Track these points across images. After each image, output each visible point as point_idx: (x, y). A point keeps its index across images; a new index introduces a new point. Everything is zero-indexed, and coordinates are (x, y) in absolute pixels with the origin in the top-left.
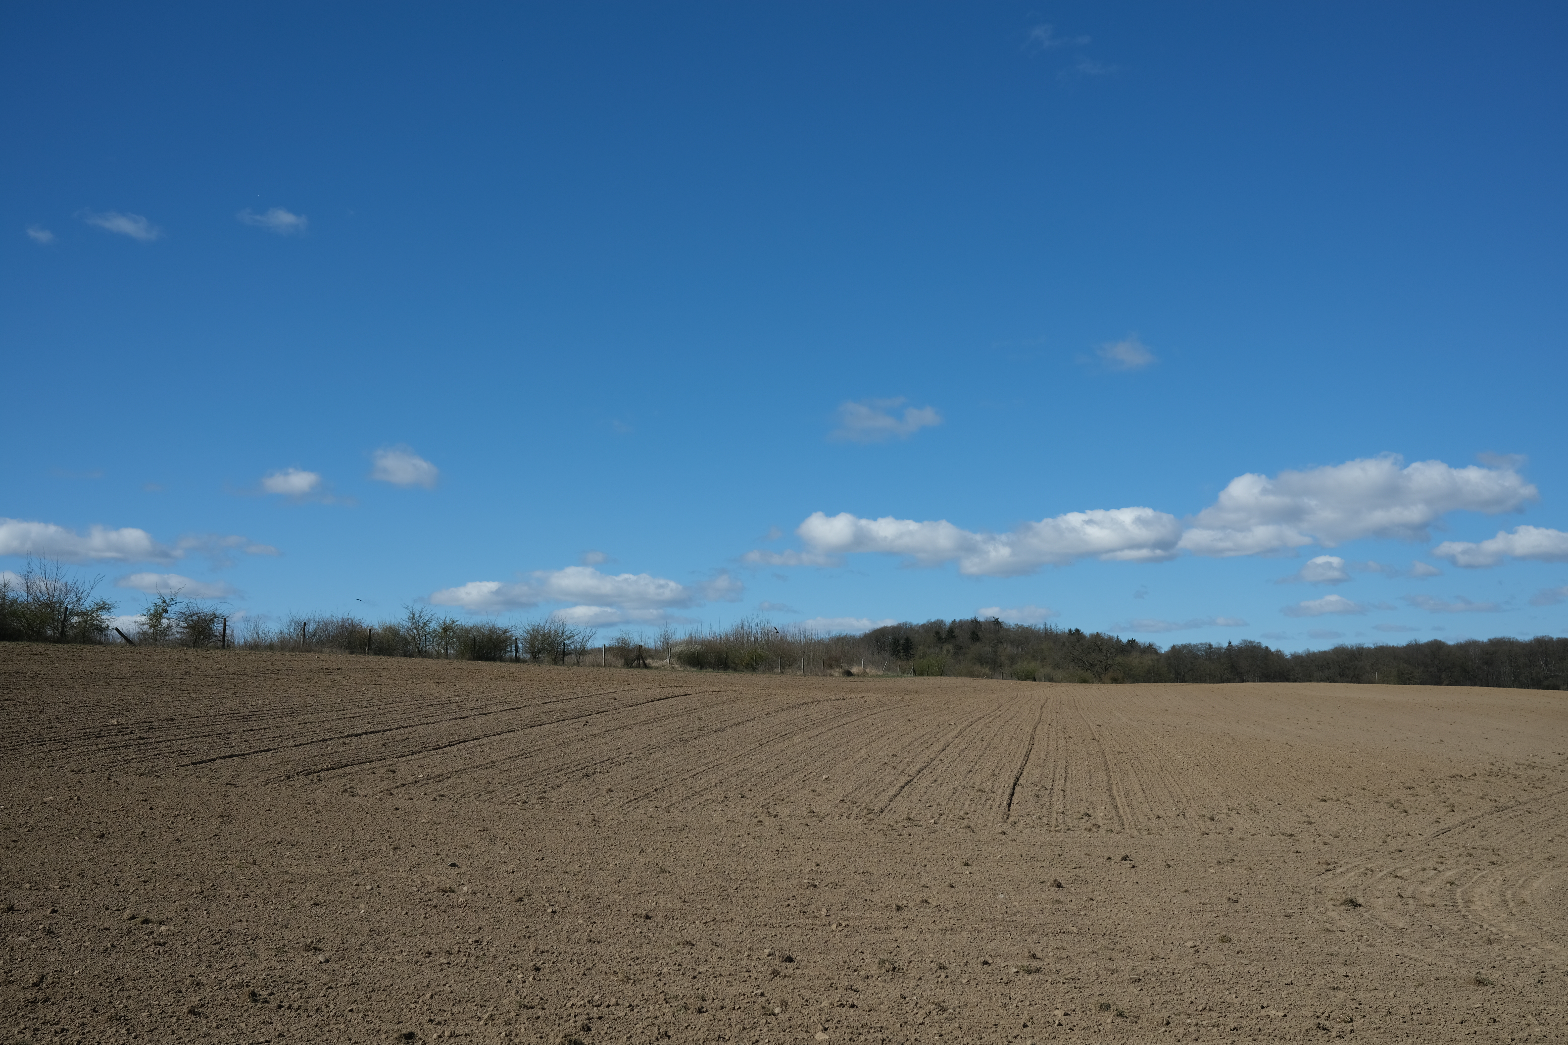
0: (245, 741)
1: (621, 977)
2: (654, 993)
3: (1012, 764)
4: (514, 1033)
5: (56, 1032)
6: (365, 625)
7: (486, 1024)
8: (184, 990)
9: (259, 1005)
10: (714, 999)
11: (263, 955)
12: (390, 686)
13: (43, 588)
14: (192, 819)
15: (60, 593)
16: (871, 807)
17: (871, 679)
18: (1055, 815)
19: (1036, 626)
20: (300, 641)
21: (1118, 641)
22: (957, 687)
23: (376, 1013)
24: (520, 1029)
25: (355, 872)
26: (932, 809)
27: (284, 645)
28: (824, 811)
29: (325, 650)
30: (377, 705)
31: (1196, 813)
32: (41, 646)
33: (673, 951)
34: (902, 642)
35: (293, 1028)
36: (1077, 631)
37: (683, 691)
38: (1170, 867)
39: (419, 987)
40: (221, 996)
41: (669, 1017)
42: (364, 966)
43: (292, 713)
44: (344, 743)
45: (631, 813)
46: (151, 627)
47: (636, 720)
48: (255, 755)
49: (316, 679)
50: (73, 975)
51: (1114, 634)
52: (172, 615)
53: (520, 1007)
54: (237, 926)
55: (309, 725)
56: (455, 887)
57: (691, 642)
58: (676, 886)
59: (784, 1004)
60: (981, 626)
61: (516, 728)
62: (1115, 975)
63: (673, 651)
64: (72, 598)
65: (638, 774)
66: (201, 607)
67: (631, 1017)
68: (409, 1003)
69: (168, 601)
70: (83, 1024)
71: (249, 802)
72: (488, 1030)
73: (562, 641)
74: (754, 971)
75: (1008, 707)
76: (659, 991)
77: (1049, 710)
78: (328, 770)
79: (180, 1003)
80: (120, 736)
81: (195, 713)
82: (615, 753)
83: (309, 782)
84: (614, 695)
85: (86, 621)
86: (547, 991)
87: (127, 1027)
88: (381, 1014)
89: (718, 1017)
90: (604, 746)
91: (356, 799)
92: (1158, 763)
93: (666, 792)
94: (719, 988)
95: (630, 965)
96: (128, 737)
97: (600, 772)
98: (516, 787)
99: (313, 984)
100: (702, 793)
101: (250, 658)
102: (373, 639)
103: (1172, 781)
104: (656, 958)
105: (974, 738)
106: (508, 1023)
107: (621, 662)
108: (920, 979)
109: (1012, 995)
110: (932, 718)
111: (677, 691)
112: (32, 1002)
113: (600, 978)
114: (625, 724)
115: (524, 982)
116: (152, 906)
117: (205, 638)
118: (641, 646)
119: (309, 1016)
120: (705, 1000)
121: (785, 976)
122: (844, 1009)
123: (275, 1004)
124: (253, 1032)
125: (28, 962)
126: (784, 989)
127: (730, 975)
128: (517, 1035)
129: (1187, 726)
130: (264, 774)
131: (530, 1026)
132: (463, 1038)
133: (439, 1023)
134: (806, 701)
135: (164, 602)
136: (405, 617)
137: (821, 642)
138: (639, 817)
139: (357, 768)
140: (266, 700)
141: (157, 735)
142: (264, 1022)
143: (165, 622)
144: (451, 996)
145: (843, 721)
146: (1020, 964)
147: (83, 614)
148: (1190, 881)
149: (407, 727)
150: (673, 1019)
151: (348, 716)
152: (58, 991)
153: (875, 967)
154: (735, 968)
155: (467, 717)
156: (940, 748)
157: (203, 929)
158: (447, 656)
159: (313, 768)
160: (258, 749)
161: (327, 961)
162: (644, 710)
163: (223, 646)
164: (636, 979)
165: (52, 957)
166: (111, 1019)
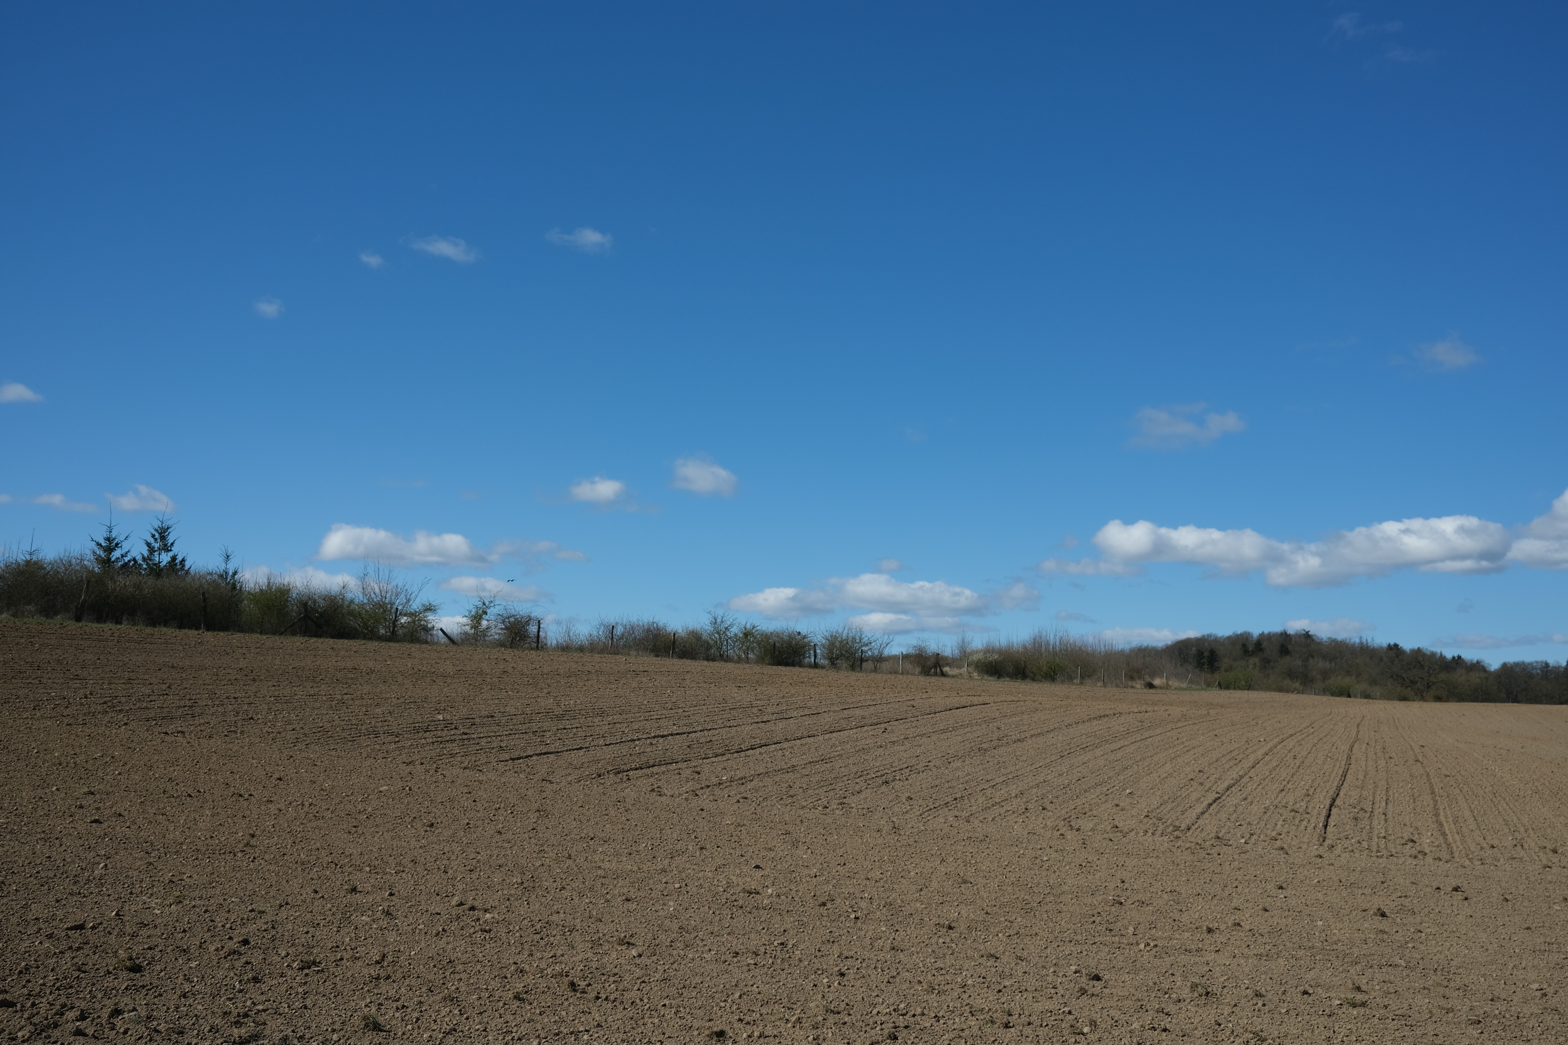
0: (559, 739)
1: (925, 987)
2: (959, 1005)
3: (1328, 784)
4: (821, 1038)
5: (397, 1008)
6: (669, 629)
7: (794, 1027)
8: (509, 976)
9: (578, 995)
10: (1020, 1015)
11: (580, 947)
12: (694, 689)
13: (377, 591)
14: (512, 813)
15: (392, 595)
16: (1177, 824)
17: (1174, 692)
18: (1376, 840)
19: (1350, 639)
20: (608, 644)
21: (1442, 658)
22: (1265, 702)
23: (688, 1010)
24: (827, 1034)
25: (664, 871)
26: (1243, 828)
27: (592, 648)
28: (1128, 827)
29: (631, 652)
30: (682, 707)
31: (1536, 844)
32: (373, 645)
33: (977, 963)
34: (1206, 654)
35: (610, 1019)
36: (1396, 645)
37: (981, 699)
38: (1507, 900)
39: (727, 986)
40: (543, 984)
41: (975, 1030)
42: (674, 962)
43: (602, 713)
44: (651, 744)
45: (931, 822)
46: (472, 628)
47: (935, 728)
48: (569, 752)
49: (624, 681)
50: (410, 955)
51: (1437, 650)
52: (491, 617)
53: (827, 1011)
54: (555, 918)
55: (618, 726)
56: (759, 889)
57: (988, 651)
58: (978, 897)
59: (1093, 1024)
60: (1291, 639)
61: (816, 733)
62: (1451, 1015)
63: (970, 659)
64: (402, 599)
65: (937, 782)
66: (517, 610)
67: (937, 1028)
68: (718, 1001)
69: (487, 603)
70: (421, 1003)
71: (563, 798)
72: (796, 1033)
73: (860, 648)
74: (1060, 988)
75: (1321, 724)
76: (965, 1003)
77: (1366, 728)
78: (636, 769)
79: (506, 989)
80: (446, 731)
81: (513, 711)
82: (913, 761)
83: (619, 780)
84: (912, 702)
85: (414, 622)
86: (852, 997)
87: (459, 1008)
88: (692, 1011)
89: (1025, 1033)
90: (902, 753)
91: (663, 799)
92: (1491, 788)
93: (966, 801)
94: (1024, 1003)
95: (934, 975)
96: (452, 732)
97: (899, 780)
98: (817, 792)
99: (627, 977)
100: (1003, 804)
101: (562, 659)
102: (677, 643)
103: (1507, 808)
104: (960, 969)
105: (1286, 756)
106: (815, 1027)
107: (918, 670)
108: (1235, 1005)
109: (1336, 1029)
110: (1241, 733)
111: (976, 700)
112: (376, 978)
113: (904, 987)
114: (924, 732)
115: (830, 986)
116: (477, 894)
117: (521, 639)
118: (938, 654)
119: (624, 1009)
120: (1011, 1015)
121: (1093, 995)
122: (1156, 1032)
123: (594, 994)
124: (573, 1020)
125: (370, 941)
126: (1092, 1008)
127: (1036, 990)
128: (824, 1040)
129: (1522, 750)
130: (577, 771)
131: (837, 1031)
132: (772, 1039)
133: (748, 1023)
134: (1107, 713)
135: (484, 604)
136: (707, 622)
137: (1121, 653)
138: (939, 826)
139: (663, 768)
140: (577, 700)
141: (479, 731)
142: (583, 1012)
143: (484, 623)
144: (759, 996)
145: (1147, 734)
146: (1343, 996)
147: (411, 615)
148: (1532, 918)
149: (710, 729)
150: (980, 1032)
151: (654, 717)
152: (397, 970)
153: (1187, 990)
154: (1040, 983)
155: (768, 721)
156: (1250, 764)
157: (524, 919)
158: (748, 660)
159: (622, 767)
160: (571, 747)
161: (640, 956)
162: (942, 718)
163: (537, 647)
164: (940, 989)
165: (392, 937)
166: (445, 999)
